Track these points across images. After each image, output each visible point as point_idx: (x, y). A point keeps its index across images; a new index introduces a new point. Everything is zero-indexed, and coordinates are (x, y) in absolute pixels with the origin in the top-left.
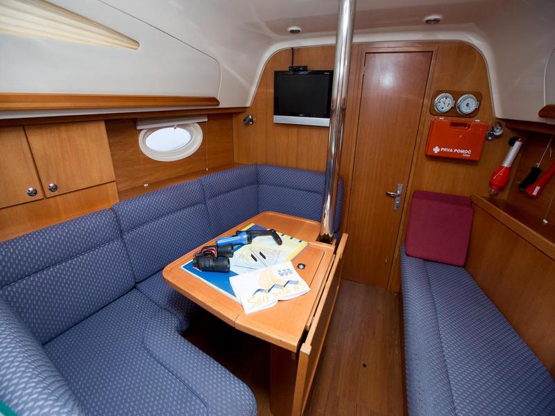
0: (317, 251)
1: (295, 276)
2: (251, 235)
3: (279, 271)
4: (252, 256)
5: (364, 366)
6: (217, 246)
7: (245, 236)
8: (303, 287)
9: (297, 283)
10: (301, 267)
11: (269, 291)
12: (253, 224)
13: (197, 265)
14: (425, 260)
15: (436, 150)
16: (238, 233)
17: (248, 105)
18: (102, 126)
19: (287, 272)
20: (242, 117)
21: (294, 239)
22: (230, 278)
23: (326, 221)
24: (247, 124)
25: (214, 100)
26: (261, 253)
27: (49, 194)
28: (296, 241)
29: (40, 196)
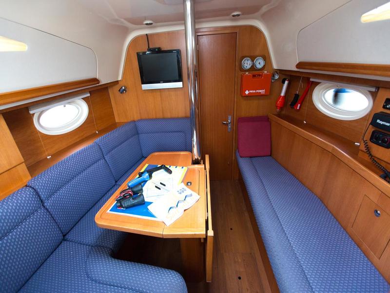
0: (194, 170)
1: (188, 191)
2: (150, 172)
3: (178, 191)
4: (156, 187)
6: (130, 188)
7: (147, 175)
8: (196, 196)
9: (191, 195)
10: (189, 184)
11: (177, 206)
12: (147, 165)
13: (120, 205)
14: (251, 157)
15: (247, 92)
16: (141, 174)
17: (120, 78)
19: (183, 191)
20: (117, 88)
21: (178, 167)
22: (149, 207)
23: (195, 150)
24: (122, 93)
25: (95, 80)
26: (161, 183)
28: (179, 168)
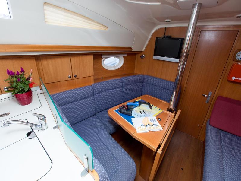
0: (167, 115)
1: (157, 123)
2: (140, 103)
3: (151, 119)
4: (140, 111)
5: (182, 169)
6: (128, 105)
7: (138, 103)
8: (160, 128)
9: (157, 125)
10: (159, 120)
11: (146, 126)
12: (140, 99)
13: (120, 111)
15: (234, 78)
16: (135, 102)
17: (143, 50)
18: (92, 57)
19: (154, 121)
20: (140, 55)
21: (157, 108)
22: (132, 118)
23: (172, 103)
24: (142, 58)
25: (131, 48)
26: (143, 111)
27: (74, 78)
29: (71, 78)
